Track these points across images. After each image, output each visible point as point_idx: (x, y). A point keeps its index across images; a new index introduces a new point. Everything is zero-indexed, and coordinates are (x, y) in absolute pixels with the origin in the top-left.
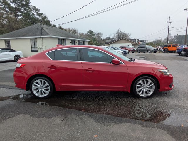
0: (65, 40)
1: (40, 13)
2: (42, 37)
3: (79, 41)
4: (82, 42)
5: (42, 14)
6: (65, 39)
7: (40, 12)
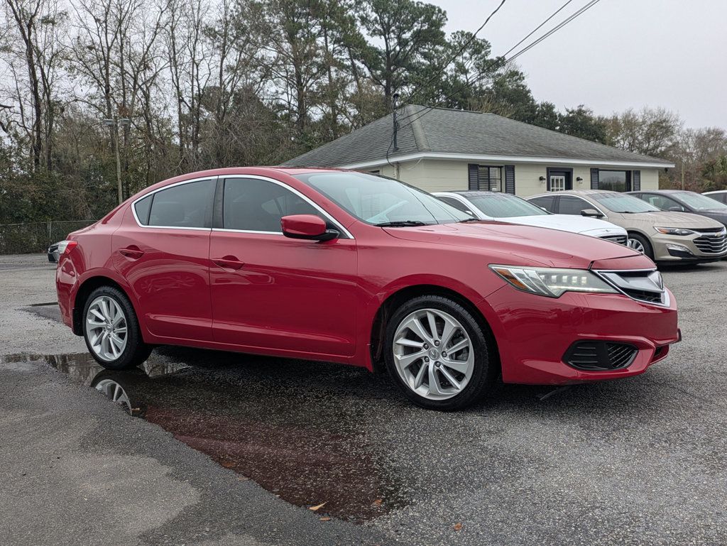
0: (510, 168)
1: (488, 58)
2: (398, 163)
3: (595, 171)
4: (622, 177)
5: (500, 62)
6: (507, 167)
7: (492, 56)
